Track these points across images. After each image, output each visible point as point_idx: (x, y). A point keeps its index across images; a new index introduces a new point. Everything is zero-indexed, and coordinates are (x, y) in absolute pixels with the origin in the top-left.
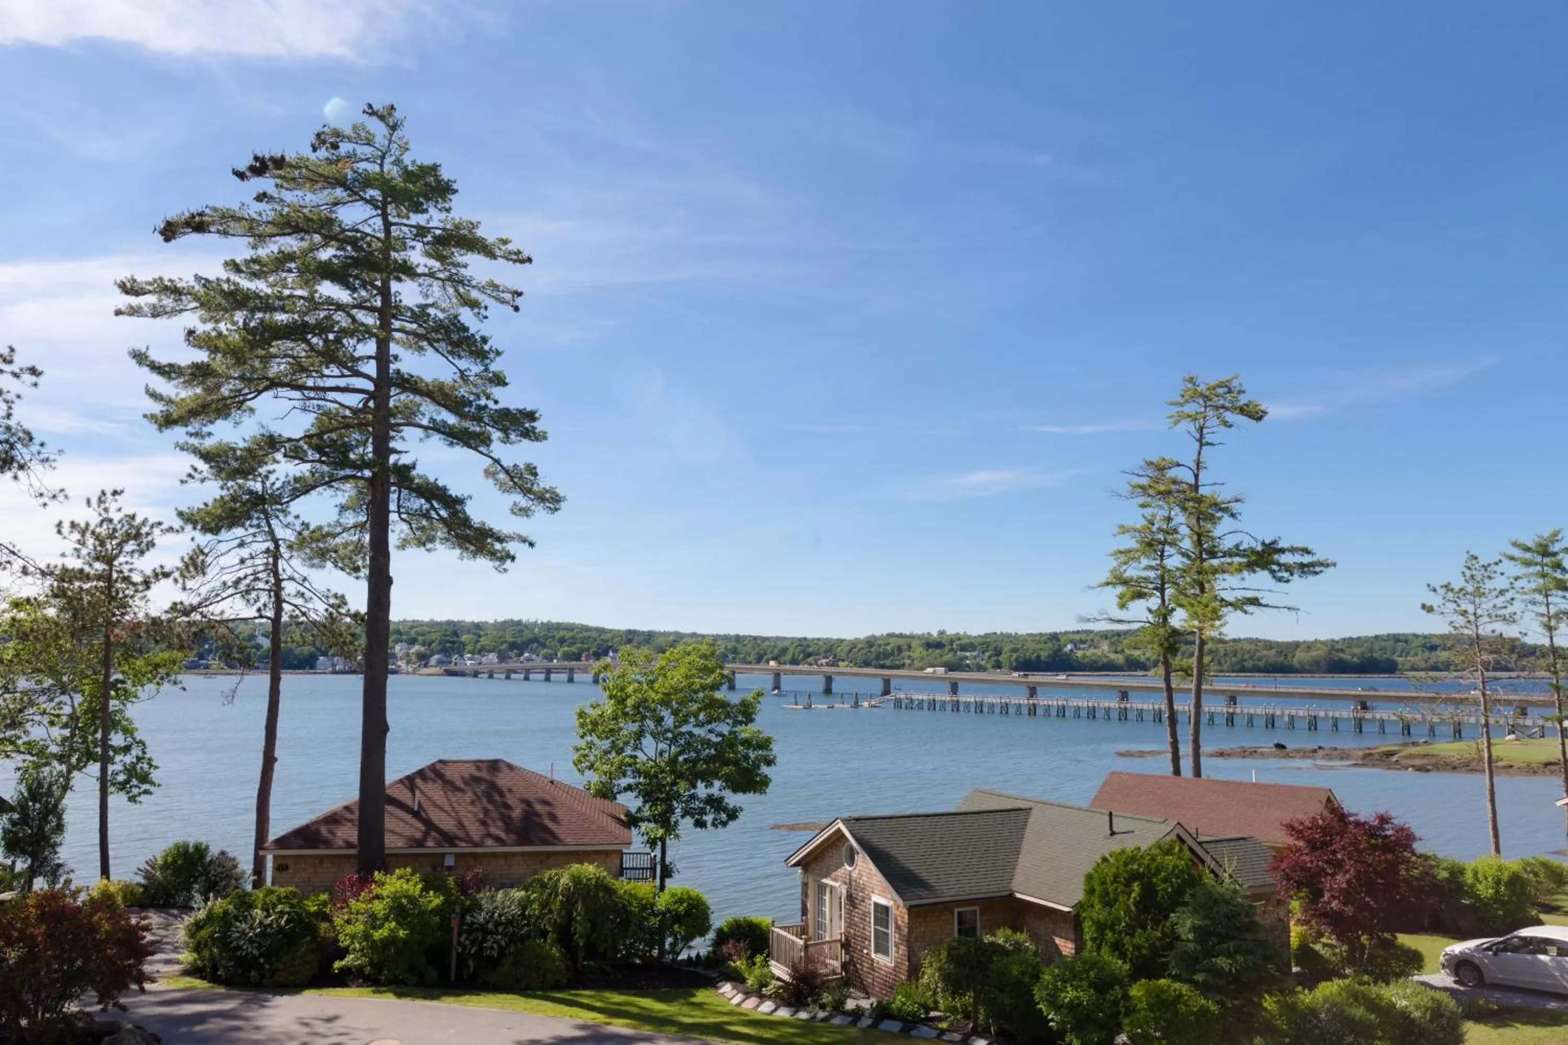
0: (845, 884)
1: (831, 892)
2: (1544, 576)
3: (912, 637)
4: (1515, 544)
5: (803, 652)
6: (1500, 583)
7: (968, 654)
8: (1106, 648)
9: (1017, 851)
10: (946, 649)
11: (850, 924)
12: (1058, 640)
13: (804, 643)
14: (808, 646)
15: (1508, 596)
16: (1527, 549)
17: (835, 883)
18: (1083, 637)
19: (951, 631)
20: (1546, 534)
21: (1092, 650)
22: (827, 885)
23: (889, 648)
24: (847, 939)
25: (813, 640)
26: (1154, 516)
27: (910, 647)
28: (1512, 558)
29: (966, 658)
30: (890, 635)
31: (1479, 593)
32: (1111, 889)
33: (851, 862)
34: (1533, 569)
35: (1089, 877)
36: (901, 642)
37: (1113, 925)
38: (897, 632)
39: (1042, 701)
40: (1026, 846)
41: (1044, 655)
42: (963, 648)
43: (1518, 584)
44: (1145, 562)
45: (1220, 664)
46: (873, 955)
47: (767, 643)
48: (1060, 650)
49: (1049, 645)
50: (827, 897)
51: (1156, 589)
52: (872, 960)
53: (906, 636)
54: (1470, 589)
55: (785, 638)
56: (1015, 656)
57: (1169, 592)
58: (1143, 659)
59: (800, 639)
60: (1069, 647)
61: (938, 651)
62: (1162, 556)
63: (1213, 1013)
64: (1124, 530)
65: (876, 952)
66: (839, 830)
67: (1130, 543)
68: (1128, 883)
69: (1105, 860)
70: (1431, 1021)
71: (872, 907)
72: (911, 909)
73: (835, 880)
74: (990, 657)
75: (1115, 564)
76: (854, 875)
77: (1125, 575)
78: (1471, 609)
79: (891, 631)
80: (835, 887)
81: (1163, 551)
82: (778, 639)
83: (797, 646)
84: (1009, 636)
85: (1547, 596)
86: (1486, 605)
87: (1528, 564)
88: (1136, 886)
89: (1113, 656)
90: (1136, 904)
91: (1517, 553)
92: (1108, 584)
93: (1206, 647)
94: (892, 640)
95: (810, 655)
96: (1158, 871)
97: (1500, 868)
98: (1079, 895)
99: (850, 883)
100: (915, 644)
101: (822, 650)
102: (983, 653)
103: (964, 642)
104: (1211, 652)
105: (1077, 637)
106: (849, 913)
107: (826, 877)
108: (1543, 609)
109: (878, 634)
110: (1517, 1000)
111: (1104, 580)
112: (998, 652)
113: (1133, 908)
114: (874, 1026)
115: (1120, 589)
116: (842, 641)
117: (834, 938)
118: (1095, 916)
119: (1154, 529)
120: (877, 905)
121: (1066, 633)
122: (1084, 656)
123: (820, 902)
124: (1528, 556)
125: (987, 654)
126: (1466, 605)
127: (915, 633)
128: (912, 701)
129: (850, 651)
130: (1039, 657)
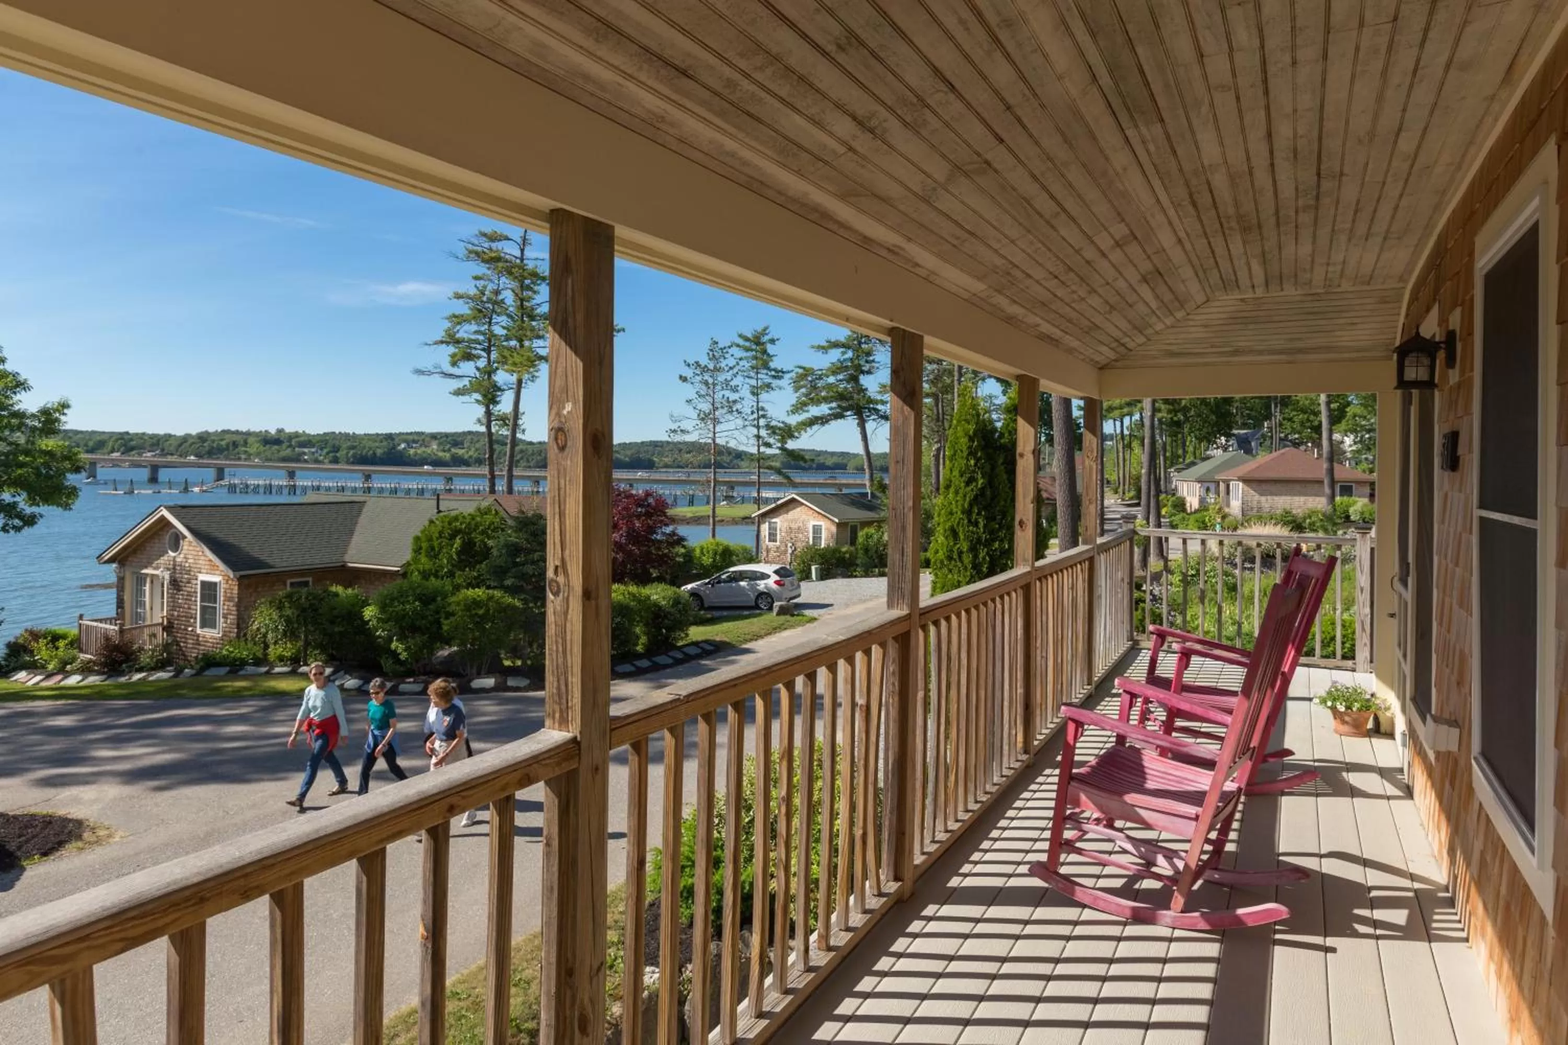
0: (168, 569)
1: (152, 582)
2: (756, 358)
3: (249, 434)
4: (740, 336)
5: (125, 445)
6: (731, 362)
7: (306, 450)
8: (435, 447)
9: (351, 533)
10: (284, 446)
11: (173, 606)
12: (393, 439)
13: (126, 437)
14: (131, 440)
15: (735, 370)
16: (747, 339)
17: (159, 571)
18: (416, 438)
19: (289, 429)
20: (760, 329)
21: (423, 449)
22: (147, 575)
23: (223, 443)
24: (169, 622)
25: (137, 434)
26: (485, 287)
27: (246, 443)
28: (738, 346)
29: (305, 454)
30: (224, 432)
31: (717, 370)
32: (436, 544)
33: (176, 546)
34: (749, 354)
35: (417, 539)
36: (235, 438)
37: (437, 571)
38: (233, 429)
39: (376, 484)
40: (358, 529)
41: (379, 452)
42: (302, 445)
43: (741, 363)
44: (474, 327)
45: (528, 461)
46: (199, 631)
47: (80, 436)
48: (394, 447)
49: (385, 443)
50: (147, 588)
51: (483, 350)
52: (198, 636)
53: (241, 433)
54: (711, 366)
55: (104, 433)
56: (352, 452)
57: (494, 355)
58: (466, 457)
59: (120, 434)
60: (403, 446)
61: (276, 447)
62: (490, 323)
63: (518, 608)
64: (458, 296)
65: (202, 627)
66: (163, 518)
67: (464, 309)
68: (452, 537)
69: (431, 522)
70: (673, 606)
71: (199, 587)
72: (241, 579)
73: (157, 568)
74: (328, 453)
75: (449, 325)
76: (178, 560)
77: (458, 336)
78: (710, 381)
79: (226, 428)
80: (157, 576)
81: (491, 319)
82: (94, 433)
83: (117, 440)
84: (347, 435)
85: (757, 373)
86: (721, 378)
87: (747, 350)
88: (458, 542)
89: (441, 454)
90: (459, 553)
91: (741, 342)
92: (442, 342)
93: (517, 449)
94: (227, 436)
95: (132, 449)
96: (477, 526)
97: (717, 544)
98: (408, 556)
99: (174, 568)
100: (251, 440)
101: (147, 444)
102: (322, 449)
103: (302, 439)
104: (522, 451)
105: (411, 437)
106: (172, 597)
107: (146, 567)
108: (753, 382)
109: (211, 430)
110: (725, 613)
111: (439, 339)
112: (336, 449)
113: (455, 557)
114: (199, 673)
115: (451, 349)
116: (170, 436)
117: (155, 622)
118: (421, 567)
119: (485, 299)
120: (204, 583)
121: (400, 434)
122: (416, 454)
123: (140, 592)
124: (747, 344)
125: (325, 451)
126: (707, 377)
127: (252, 430)
128: (247, 486)
129: (180, 445)
130: (374, 453)
